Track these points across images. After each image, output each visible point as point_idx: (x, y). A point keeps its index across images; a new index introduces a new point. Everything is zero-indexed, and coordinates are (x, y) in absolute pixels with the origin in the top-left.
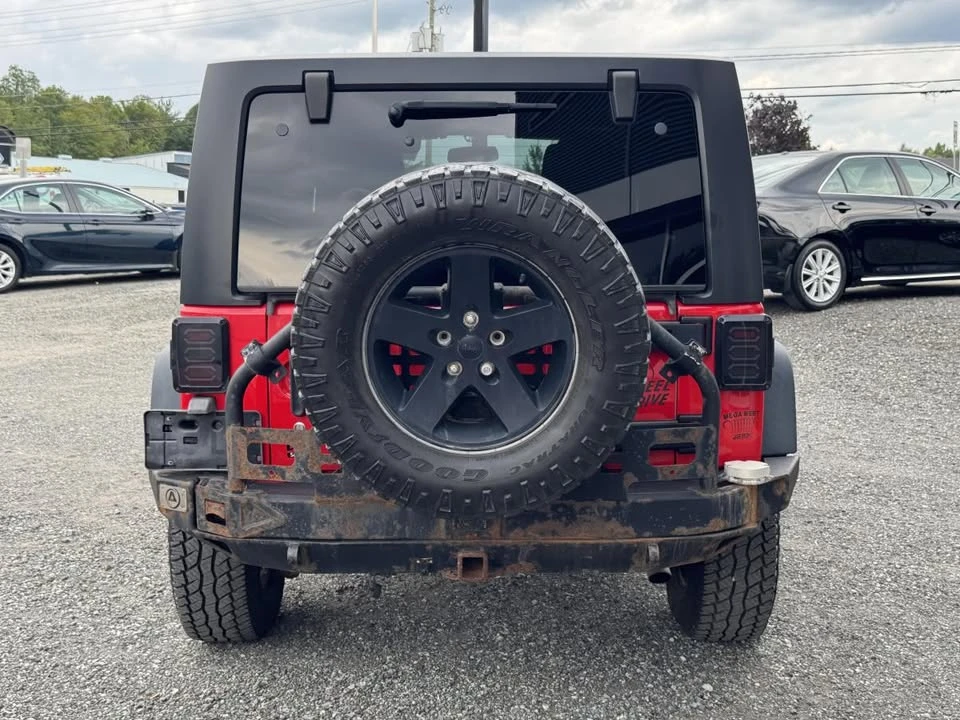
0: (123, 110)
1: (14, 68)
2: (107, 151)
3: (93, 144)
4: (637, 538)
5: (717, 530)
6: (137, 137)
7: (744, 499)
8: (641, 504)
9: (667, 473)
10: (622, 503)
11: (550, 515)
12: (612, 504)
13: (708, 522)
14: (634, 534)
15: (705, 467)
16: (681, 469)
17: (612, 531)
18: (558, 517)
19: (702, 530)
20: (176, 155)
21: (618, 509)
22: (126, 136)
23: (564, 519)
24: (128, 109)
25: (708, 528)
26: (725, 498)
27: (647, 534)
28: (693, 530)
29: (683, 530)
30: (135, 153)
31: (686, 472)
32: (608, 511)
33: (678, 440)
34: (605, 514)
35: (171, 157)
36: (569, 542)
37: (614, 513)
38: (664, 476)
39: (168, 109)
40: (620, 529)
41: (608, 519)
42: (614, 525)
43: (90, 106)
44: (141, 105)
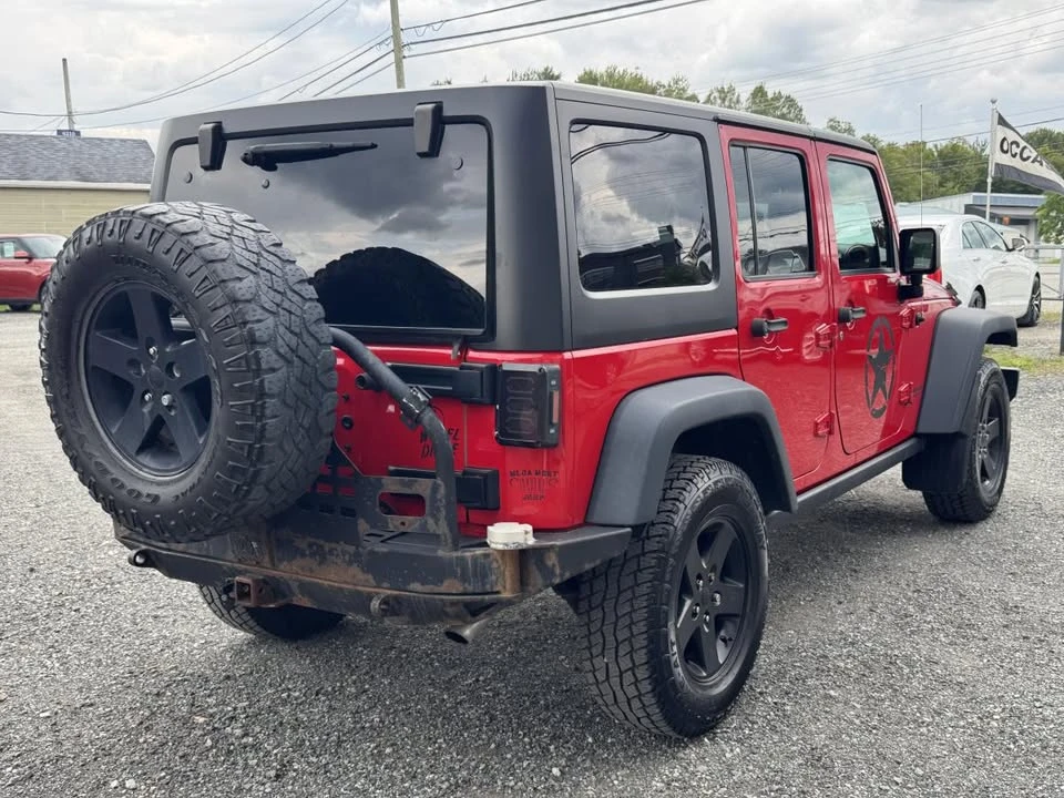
0: (936, 154)
1: (831, 120)
2: (914, 195)
3: (901, 190)
4: (375, 587)
5: (454, 592)
6: (947, 180)
7: (491, 563)
8: (377, 553)
9: (398, 523)
10: (360, 549)
11: (307, 552)
12: (352, 549)
13: (442, 582)
14: (373, 582)
15: (437, 524)
16: (412, 523)
17: (354, 577)
18: (313, 555)
19: (437, 589)
20: (974, 197)
21: (357, 555)
22: (936, 179)
23: (317, 557)
24: (941, 153)
25: (442, 589)
26: (463, 559)
27: (385, 585)
28: (428, 588)
29: (416, 586)
30: (943, 195)
31: (417, 525)
32: (350, 556)
33: (407, 491)
34: (347, 557)
35: (969, 198)
36: (320, 581)
37: (355, 559)
38: (395, 527)
39: (983, 150)
40: (361, 576)
41: (350, 563)
42: (355, 570)
43: (904, 152)
44: (954, 148)
